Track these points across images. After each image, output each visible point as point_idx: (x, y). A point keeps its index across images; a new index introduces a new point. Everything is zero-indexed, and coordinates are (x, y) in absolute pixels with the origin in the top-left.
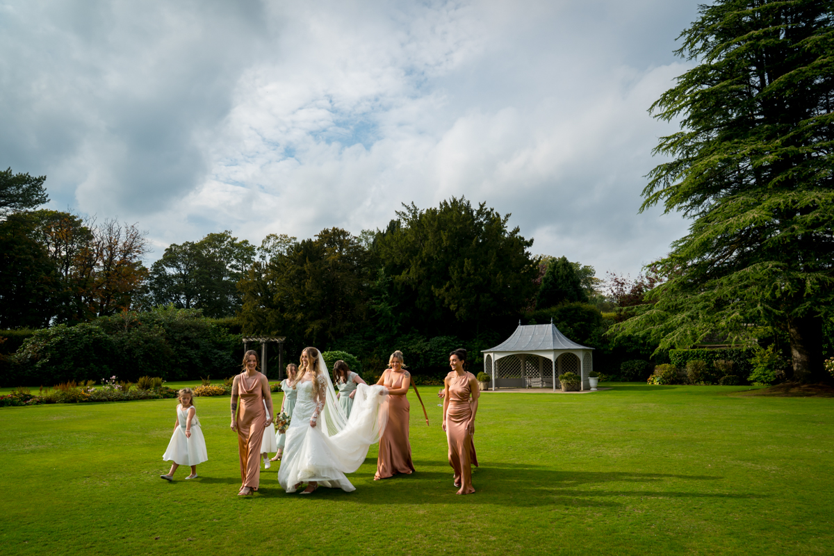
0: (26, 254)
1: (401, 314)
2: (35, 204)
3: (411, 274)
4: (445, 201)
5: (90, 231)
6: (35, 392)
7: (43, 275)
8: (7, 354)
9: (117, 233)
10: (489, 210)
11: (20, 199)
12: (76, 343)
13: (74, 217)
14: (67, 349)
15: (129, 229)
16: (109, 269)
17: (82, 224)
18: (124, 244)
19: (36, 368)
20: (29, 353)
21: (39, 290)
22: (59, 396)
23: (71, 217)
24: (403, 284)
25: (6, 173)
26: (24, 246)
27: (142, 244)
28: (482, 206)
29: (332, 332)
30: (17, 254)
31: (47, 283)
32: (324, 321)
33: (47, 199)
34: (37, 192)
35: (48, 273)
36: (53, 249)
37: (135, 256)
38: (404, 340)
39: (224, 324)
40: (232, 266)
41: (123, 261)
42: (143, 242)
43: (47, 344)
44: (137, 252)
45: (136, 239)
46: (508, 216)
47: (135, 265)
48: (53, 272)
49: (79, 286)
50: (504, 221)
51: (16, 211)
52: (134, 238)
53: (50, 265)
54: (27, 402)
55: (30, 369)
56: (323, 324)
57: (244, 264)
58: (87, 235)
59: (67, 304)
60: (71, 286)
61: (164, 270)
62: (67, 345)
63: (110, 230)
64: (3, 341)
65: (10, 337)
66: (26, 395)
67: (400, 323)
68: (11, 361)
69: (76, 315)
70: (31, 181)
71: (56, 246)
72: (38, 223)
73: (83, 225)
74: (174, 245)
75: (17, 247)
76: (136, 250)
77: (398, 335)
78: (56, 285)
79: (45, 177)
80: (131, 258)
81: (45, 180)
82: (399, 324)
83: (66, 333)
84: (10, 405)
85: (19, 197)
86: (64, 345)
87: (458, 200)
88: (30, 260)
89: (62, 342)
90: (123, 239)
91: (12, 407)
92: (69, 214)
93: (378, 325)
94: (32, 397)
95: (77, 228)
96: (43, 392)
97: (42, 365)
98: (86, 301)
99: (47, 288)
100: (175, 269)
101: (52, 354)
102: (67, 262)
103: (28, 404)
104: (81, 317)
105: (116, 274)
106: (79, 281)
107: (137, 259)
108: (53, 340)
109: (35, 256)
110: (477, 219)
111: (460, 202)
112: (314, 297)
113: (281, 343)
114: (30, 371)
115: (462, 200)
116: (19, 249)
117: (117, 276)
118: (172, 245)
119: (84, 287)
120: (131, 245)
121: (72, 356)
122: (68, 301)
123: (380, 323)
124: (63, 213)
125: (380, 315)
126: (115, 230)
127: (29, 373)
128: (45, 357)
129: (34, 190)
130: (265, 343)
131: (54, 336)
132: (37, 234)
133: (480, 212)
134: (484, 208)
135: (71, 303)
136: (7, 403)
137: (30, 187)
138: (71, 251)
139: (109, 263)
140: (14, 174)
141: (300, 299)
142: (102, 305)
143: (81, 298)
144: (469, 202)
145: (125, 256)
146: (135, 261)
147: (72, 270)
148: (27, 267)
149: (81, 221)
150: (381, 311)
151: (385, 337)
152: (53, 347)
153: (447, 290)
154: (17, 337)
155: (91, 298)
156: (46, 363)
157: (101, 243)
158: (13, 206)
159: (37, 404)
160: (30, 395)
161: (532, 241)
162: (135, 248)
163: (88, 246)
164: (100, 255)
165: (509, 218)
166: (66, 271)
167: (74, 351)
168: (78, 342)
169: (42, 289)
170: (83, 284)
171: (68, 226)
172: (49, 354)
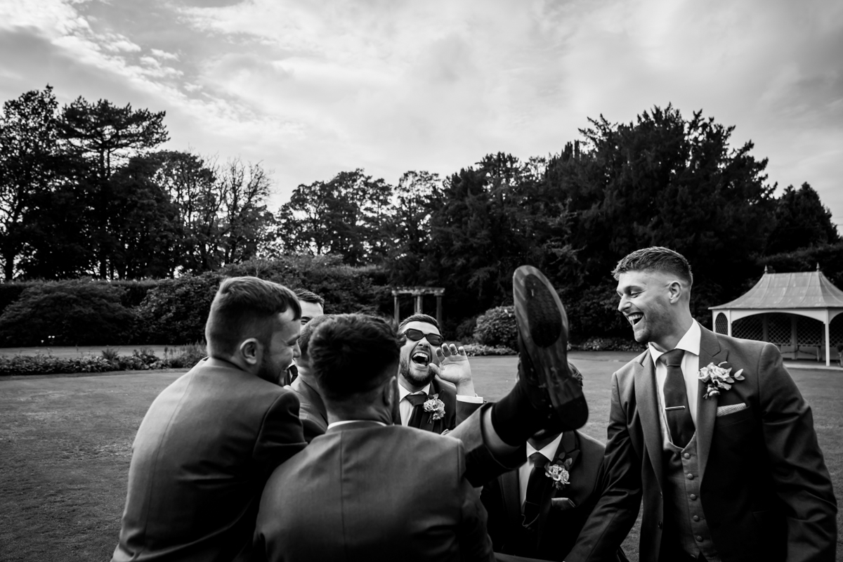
0: (149, 198)
1: (589, 260)
2: (156, 143)
3: (604, 207)
4: (645, 112)
5: (212, 172)
6: (159, 353)
7: (166, 221)
8: (130, 307)
9: (241, 174)
10: (707, 121)
11: (141, 138)
12: (203, 295)
13: (195, 158)
14: (193, 302)
15: (253, 168)
16: (233, 214)
17: (204, 164)
18: (249, 186)
19: (161, 324)
20: (153, 306)
21: (162, 237)
22: (186, 358)
23: (191, 158)
24: (593, 220)
25: (125, 109)
26: (146, 190)
27: (268, 185)
28: (697, 116)
29: (501, 283)
30: (139, 198)
31: (171, 230)
32: (492, 269)
33: (168, 137)
34: (157, 129)
35: (171, 218)
36: (174, 193)
37: (260, 199)
38: (593, 293)
39: (367, 273)
40: (366, 209)
41: (248, 205)
42: (269, 182)
43: (172, 296)
44: (263, 193)
45: (261, 179)
46: (730, 129)
47: (260, 209)
48: (176, 217)
49: (203, 233)
50: (726, 137)
51: (138, 152)
52: (259, 179)
53: (173, 212)
54: (151, 365)
55: (155, 324)
56: (491, 273)
57: (379, 207)
58: (208, 176)
59: (191, 253)
60: (195, 233)
61: (292, 214)
62: (193, 297)
63: (233, 170)
64: (125, 292)
65: (133, 288)
66: (149, 357)
67: (588, 271)
68: (135, 315)
69: (200, 266)
70: (151, 118)
71: (178, 190)
72: (159, 165)
73: (205, 166)
74: (302, 185)
75: (139, 191)
76: (262, 191)
77: (585, 286)
78: (180, 231)
79: (165, 112)
80: (256, 201)
81: (164, 115)
82: (587, 273)
83: (192, 283)
84: (132, 369)
85: (139, 137)
86: (190, 298)
87: (662, 109)
88: (152, 205)
89: (187, 293)
90: (247, 179)
91: (134, 371)
92: (189, 154)
93: (559, 274)
94: (156, 359)
95: (199, 169)
96: (168, 353)
97: (167, 320)
98: (210, 249)
99: (170, 235)
100: (304, 212)
101: (177, 308)
102: (189, 207)
103: (152, 368)
104: (206, 267)
105: (241, 219)
106: (204, 227)
107: (262, 201)
108: (178, 291)
109: (158, 201)
110: (689, 134)
111: (666, 111)
112: (479, 239)
113: (439, 296)
114: (154, 326)
115: (668, 109)
116: (142, 194)
117: (243, 220)
118: (300, 186)
119: (208, 234)
120: (256, 186)
121: (198, 310)
122: (192, 250)
123: (562, 271)
124: (183, 154)
125: (561, 262)
126: (238, 170)
127: (154, 329)
128: (170, 311)
129: (154, 128)
130: (421, 296)
131: (180, 286)
132: (159, 178)
133: (694, 125)
134: (700, 118)
135: (195, 253)
136: (129, 366)
137: (150, 124)
138: (193, 196)
139: (234, 207)
140: (134, 110)
141: (461, 241)
142: (227, 254)
143: (205, 246)
144: (678, 112)
145: (249, 198)
146: (259, 204)
147: (195, 216)
148: (150, 213)
149: (202, 161)
150: (564, 256)
151: (567, 288)
152: (178, 299)
153: (654, 228)
154: (140, 287)
155: (215, 246)
156: (171, 318)
157: (224, 186)
158: (134, 147)
159: (161, 368)
160: (153, 357)
161: (765, 162)
162: (261, 189)
163: (210, 189)
164: (223, 198)
165: (732, 133)
166: (189, 217)
167: (200, 304)
168: (204, 293)
169: (166, 237)
170: (206, 231)
171: (190, 168)
172: (173, 309)
